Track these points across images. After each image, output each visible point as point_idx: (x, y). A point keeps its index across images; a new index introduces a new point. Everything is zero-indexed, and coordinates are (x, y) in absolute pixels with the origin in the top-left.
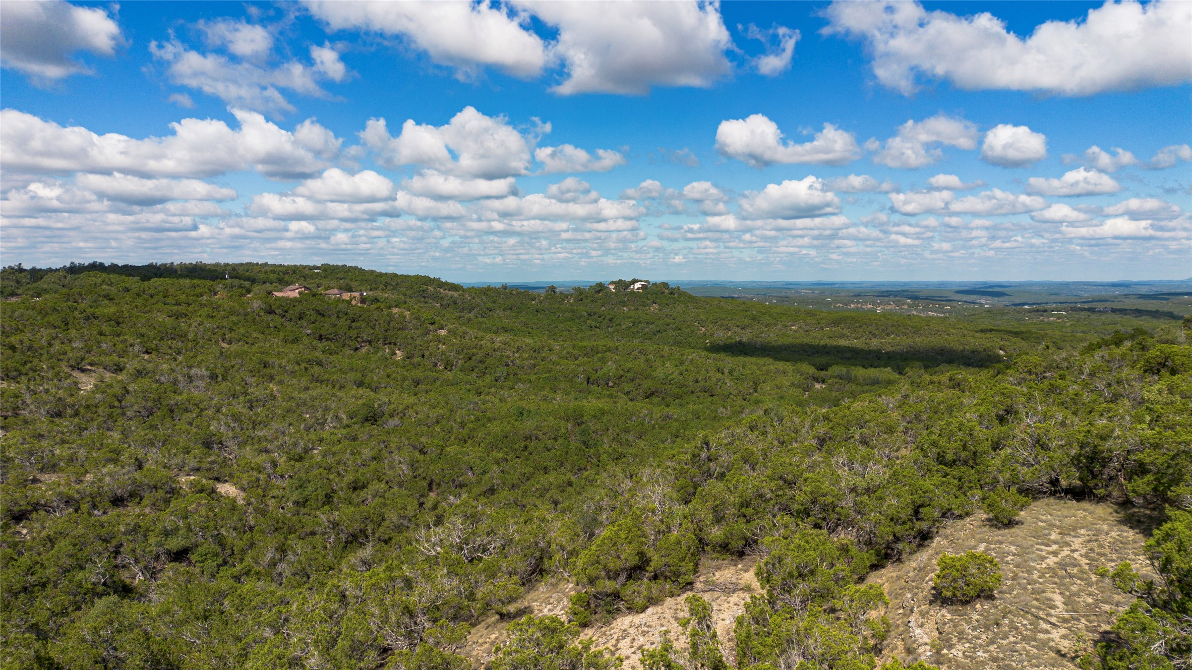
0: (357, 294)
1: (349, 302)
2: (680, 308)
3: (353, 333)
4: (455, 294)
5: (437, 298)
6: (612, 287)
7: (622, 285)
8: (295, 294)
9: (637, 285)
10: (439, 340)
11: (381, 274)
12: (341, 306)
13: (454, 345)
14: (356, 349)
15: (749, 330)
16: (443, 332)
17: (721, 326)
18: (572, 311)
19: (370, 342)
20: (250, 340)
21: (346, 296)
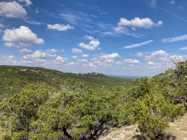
0: (38, 71)
1: (36, 73)
2: (104, 78)
3: (35, 78)
4: (61, 74)
5: (57, 74)
6: (91, 74)
7: (93, 73)
8: (25, 71)
9: (96, 74)
10: (53, 80)
11: (47, 69)
12: (34, 73)
13: (55, 82)
14: (36, 82)
15: (116, 83)
16: (54, 79)
17: (111, 82)
18: (83, 78)
19: (39, 80)
20: (12, 78)
21: (35, 71)
